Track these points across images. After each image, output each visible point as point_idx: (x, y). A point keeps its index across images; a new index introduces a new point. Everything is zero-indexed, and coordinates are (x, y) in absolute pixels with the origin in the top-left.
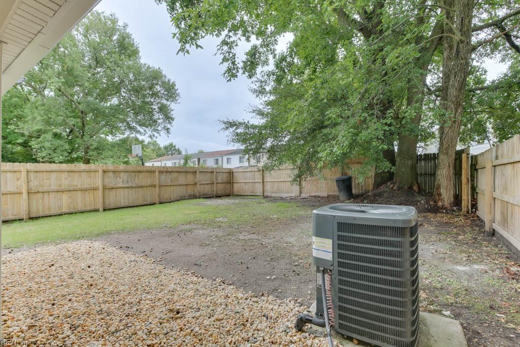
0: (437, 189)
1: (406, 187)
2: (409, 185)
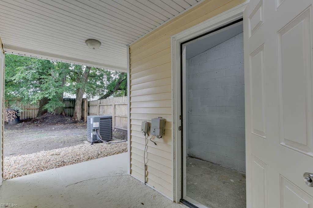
0: (75, 113)
1: (60, 114)
2: (61, 113)
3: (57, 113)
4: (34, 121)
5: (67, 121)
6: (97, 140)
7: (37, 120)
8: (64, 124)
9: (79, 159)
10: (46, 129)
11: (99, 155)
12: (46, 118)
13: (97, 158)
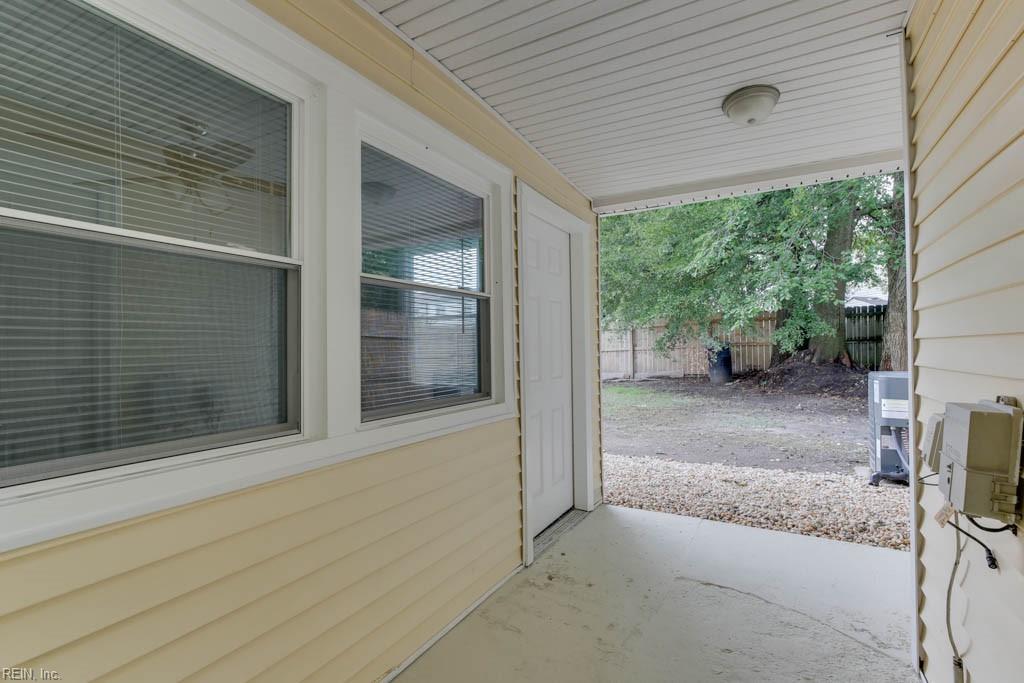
0: (885, 361)
1: (831, 360)
2: (836, 356)
3: (823, 357)
4: (761, 378)
5: (853, 386)
6: (901, 473)
7: (767, 376)
8: (843, 396)
9: (782, 517)
10: (780, 404)
11: (863, 530)
12: (791, 372)
13: (850, 539)
